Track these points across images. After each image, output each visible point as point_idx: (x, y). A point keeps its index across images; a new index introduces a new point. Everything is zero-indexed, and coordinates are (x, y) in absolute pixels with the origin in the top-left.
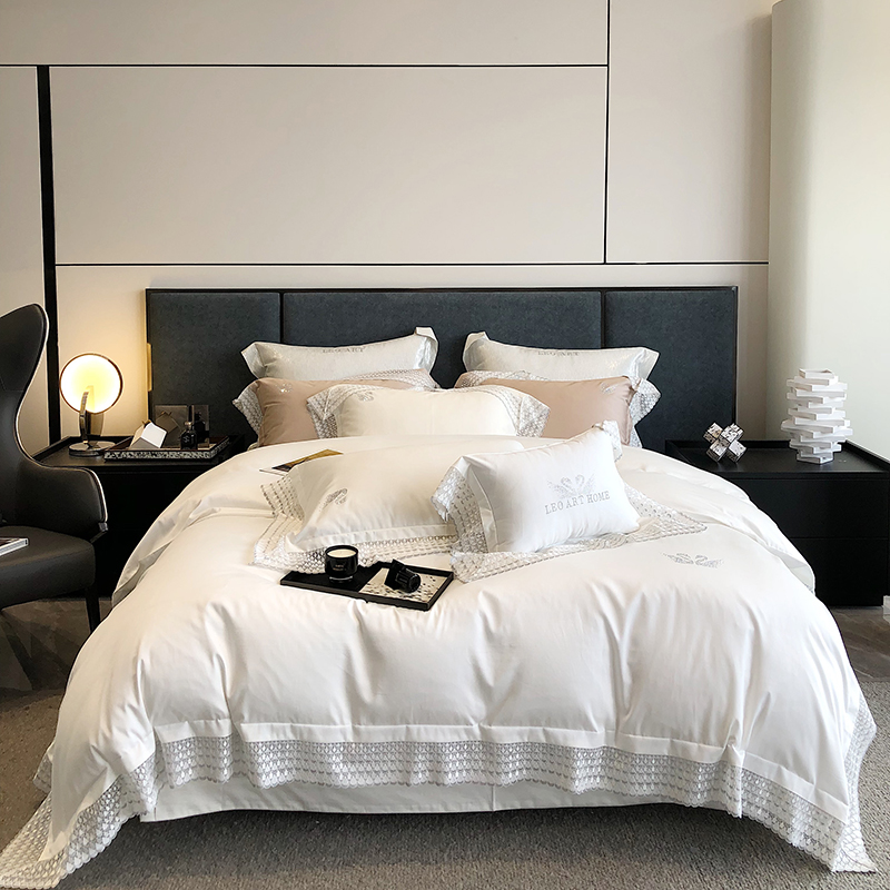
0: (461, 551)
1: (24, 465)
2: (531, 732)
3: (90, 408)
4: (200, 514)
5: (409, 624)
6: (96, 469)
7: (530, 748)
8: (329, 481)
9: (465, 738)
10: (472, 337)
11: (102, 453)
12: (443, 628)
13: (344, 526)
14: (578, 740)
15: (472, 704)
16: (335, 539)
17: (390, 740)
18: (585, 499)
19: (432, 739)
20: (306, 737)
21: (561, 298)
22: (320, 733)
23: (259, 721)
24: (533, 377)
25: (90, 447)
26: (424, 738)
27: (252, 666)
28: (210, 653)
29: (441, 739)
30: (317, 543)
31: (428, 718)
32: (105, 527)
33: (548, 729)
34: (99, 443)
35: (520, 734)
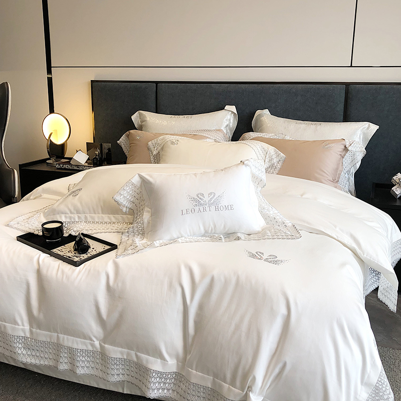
2: (128, 353)
3: (56, 141)
7: (127, 362)
9: (91, 348)
10: (259, 112)
15: (95, 329)
17: (49, 340)
18: (213, 208)
20: (3, 329)
22: (9, 329)
25: (55, 162)
26: (66, 344)
31: (68, 332)
33: (138, 354)
34: (62, 160)
35: (122, 353)
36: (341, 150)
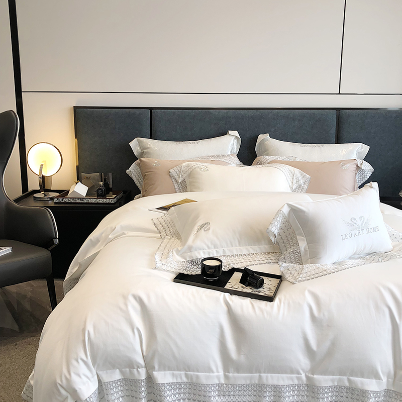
0: (285, 262)
1: (8, 205)
2: (340, 380)
3: (45, 173)
4: (115, 235)
5: (261, 310)
6: (50, 208)
7: (338, 389)
8: (196, 218)
9: (296, 382)
10: (261, 137)
11: (52, 199)
12: (284, 314)
13: (210, 245)
14: (371, 385)
15: (302, 362)
16: (204, 253)
17: (248, 382)
18: (365, 231)
19: (275, 383)
20: (194, 380)
21: (314, 114)
22: (204, 378)
23: (165, 370)
24: (298, 160)
25: (45, 195)
26: (270, 382)
27: (160, 335)
28: (132, 327)
29: (281, 383)
30: (193, 255)
31: (273, 370)
32: (56, 241)
33: (351, 378)
34: (50, 193)
35: (333, 381)
36: (355, 169)
